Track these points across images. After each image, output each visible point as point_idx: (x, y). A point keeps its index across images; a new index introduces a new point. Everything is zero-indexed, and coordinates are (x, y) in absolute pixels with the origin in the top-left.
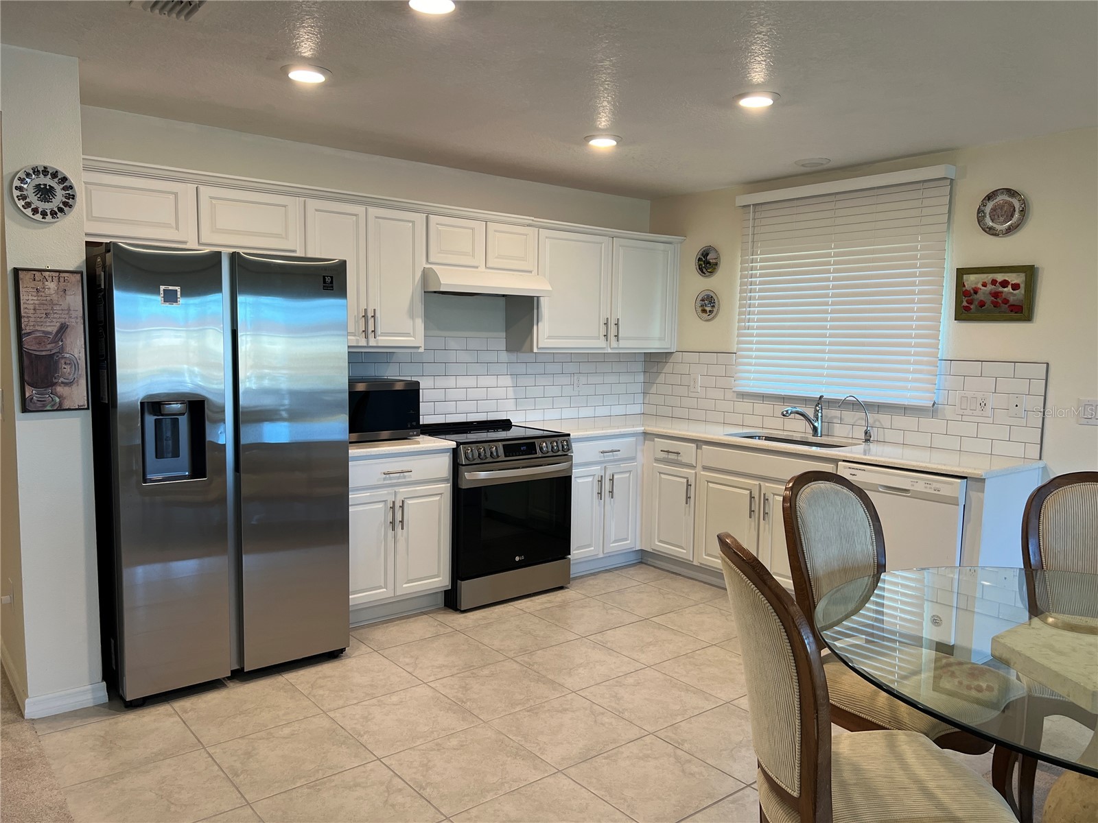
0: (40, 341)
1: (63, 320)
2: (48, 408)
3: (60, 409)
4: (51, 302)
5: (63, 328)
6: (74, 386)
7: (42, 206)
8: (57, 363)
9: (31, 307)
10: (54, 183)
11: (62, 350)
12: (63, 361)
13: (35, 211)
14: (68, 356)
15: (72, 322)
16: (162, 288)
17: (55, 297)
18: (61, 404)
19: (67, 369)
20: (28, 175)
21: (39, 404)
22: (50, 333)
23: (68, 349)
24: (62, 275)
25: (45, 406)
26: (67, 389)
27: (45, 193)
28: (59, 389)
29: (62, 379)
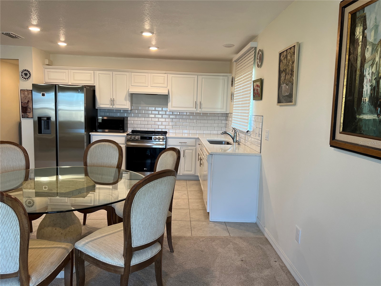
0: (24, 104)
1: (28, 100)
2: (26, 117)
3: (28, 118)
4: (26, 96)
5: (28, 101)
6: (30, 113)
7: (25, 77)
8: (27, 108)
9: (23, 97)
10: (27, 72)
11: (28, 106)
12: (28, 108)
13: (24, 78)
14: (29, 107)
15: (30, 100)
16: (42, 93)
17: (27, 95)
18: (28, 117)
19: (29, 110)
20: (23, 71)
21: (24, 116)
22: (26, 102)
23: (29, 106)
24: (28, 91)
25: (25, 117)
26: (29, 114)
27: (26, 74)
28: (28, 114)
29: (28, 112)
